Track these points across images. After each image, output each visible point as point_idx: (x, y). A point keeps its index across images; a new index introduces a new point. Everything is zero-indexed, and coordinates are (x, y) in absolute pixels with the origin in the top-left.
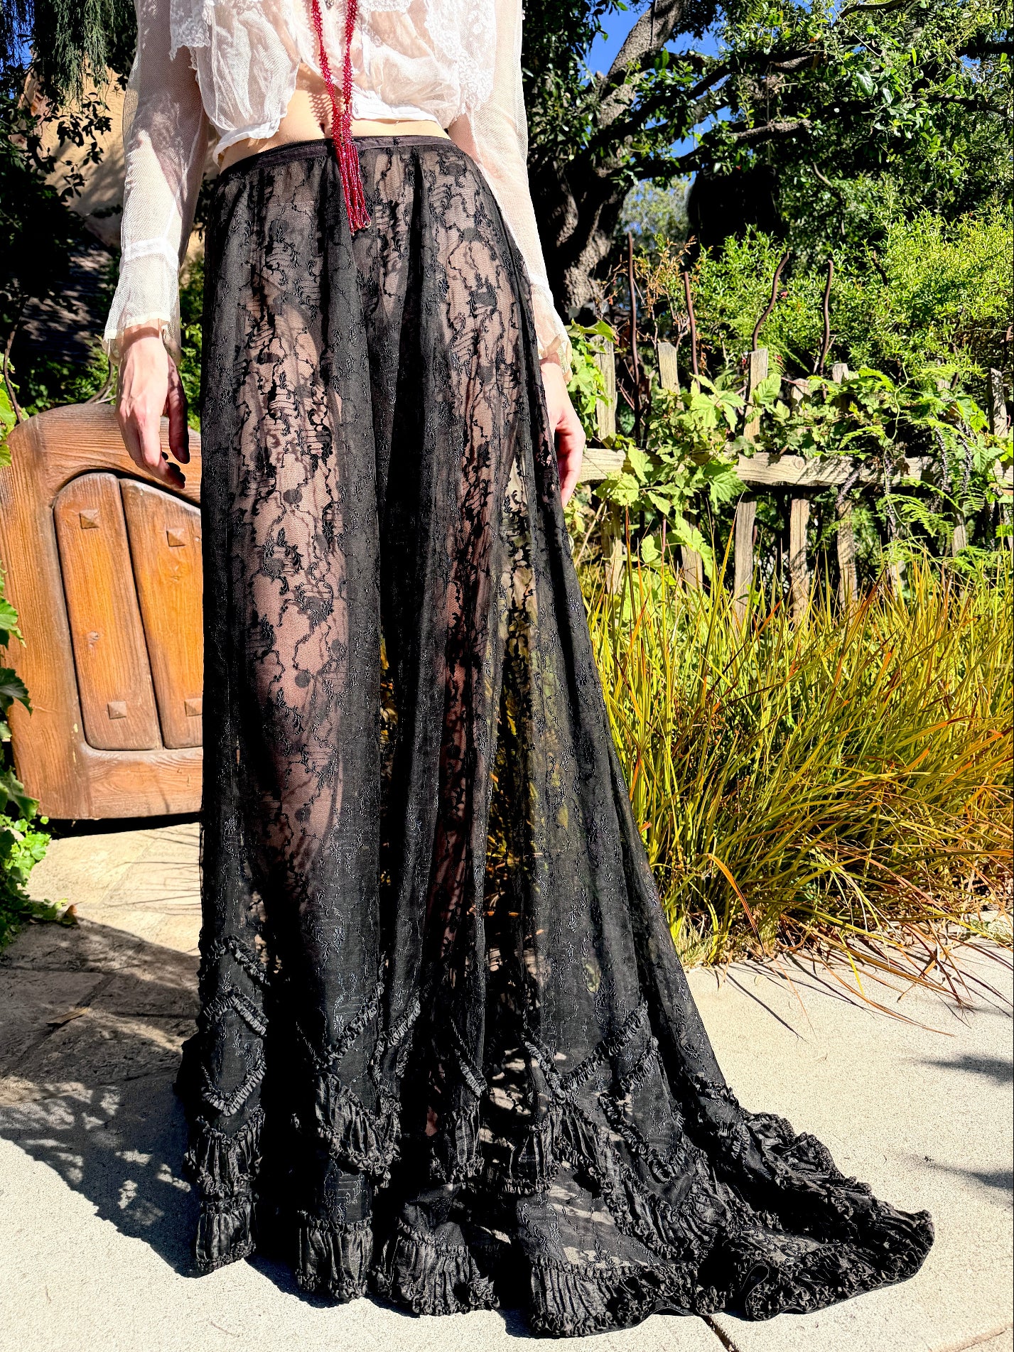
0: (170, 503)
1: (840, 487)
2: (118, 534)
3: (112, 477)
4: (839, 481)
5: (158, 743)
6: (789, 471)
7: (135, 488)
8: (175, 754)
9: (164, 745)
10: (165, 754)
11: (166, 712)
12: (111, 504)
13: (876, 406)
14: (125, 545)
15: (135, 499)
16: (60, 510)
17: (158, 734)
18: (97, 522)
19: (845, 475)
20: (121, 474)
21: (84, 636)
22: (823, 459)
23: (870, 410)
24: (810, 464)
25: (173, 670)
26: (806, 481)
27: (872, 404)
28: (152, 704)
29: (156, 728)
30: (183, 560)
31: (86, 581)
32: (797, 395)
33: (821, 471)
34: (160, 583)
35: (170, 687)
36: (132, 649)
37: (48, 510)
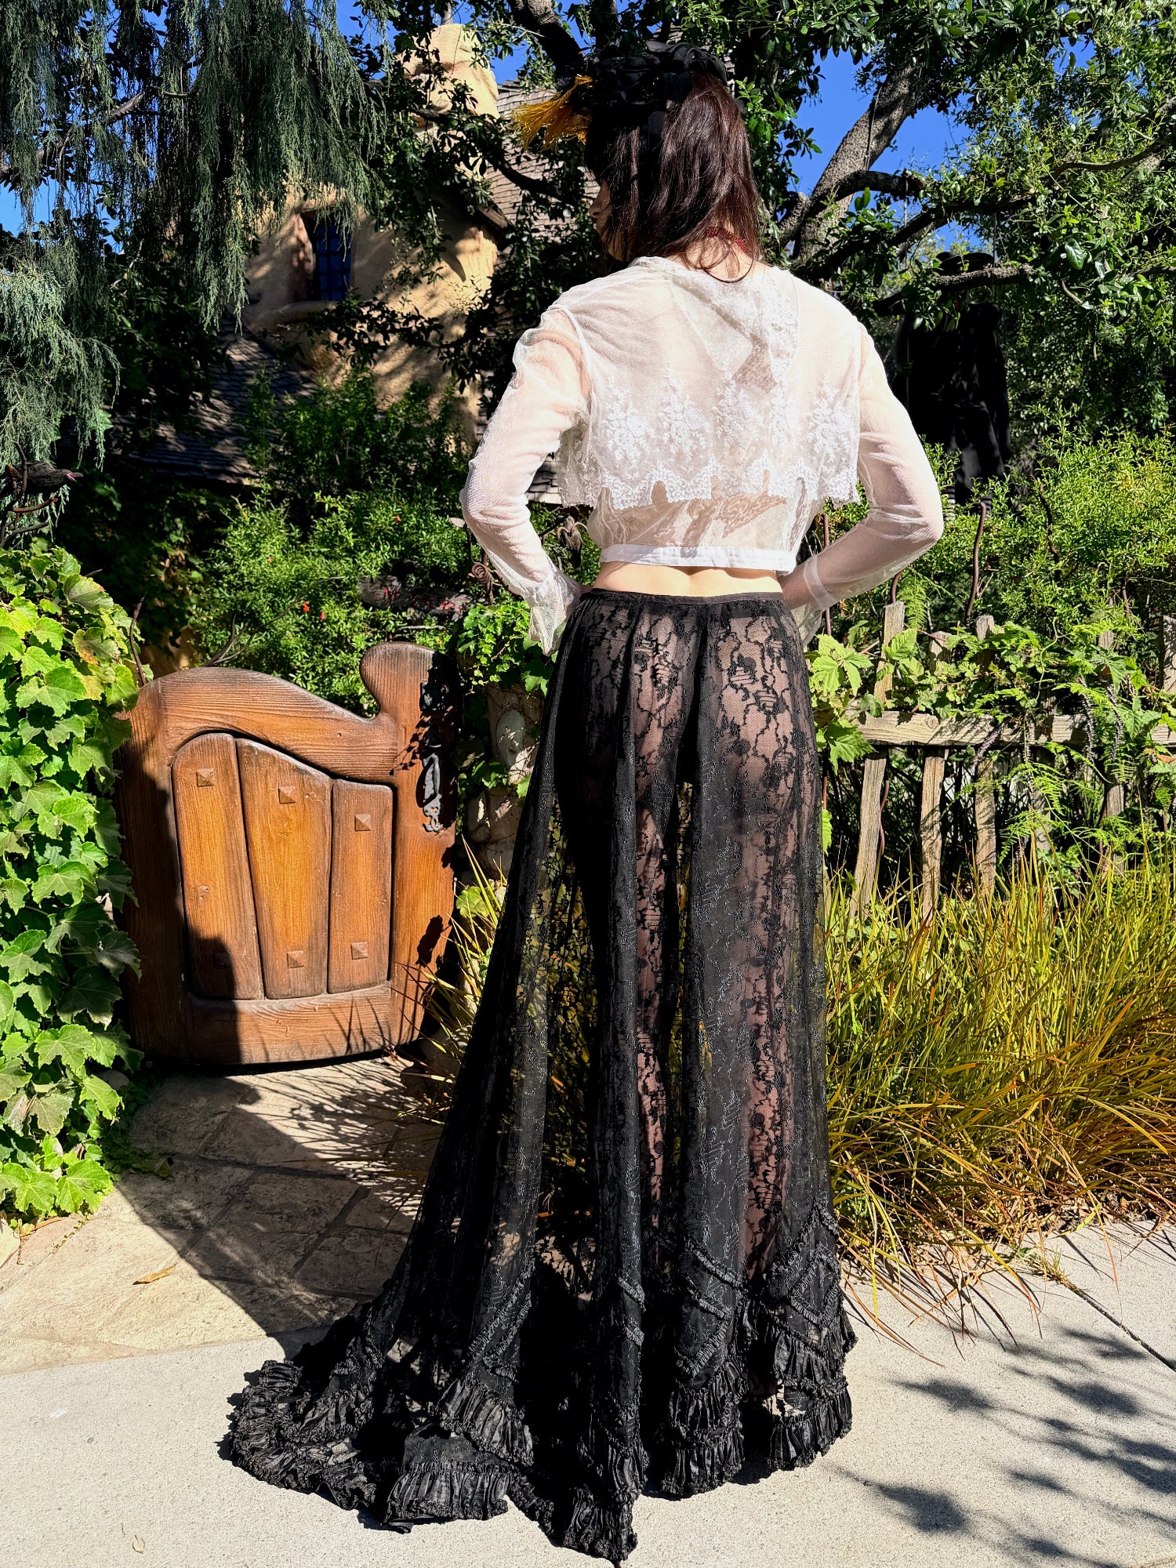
0: (284, 762)
1: (977, 747)
2: (232, 792)
3: (229, 737)
4: (977, 740)
5: (260, 993)
6: (920, 730)
7: (251, 748)
8: (276, 1004)
9: (266, 995)
10: (266, 1004)
11: (269, 964)
12: (227, 762)
13: (1020, 664)
14: (238, 802)
15: (249, 759)
16: (178, 768)
17: (260, 984)
18: (213, 780)
19: (984, 734)
20: (237, 734)
21: (195, 889)
22: (959, 718)
23: (1013, 668)
24: (944, 723)
25: (278, 922)
26: (938, 741)
27: (1016, 663)
28: (256, 955)
29: (259, 978)
30: (293, 817)
31: (199, 837)
32: (935, 649)
33: (957, 730)
34: (270, 838)
35: (274, 939)
36: (240, 902)
37: (167, 769)
